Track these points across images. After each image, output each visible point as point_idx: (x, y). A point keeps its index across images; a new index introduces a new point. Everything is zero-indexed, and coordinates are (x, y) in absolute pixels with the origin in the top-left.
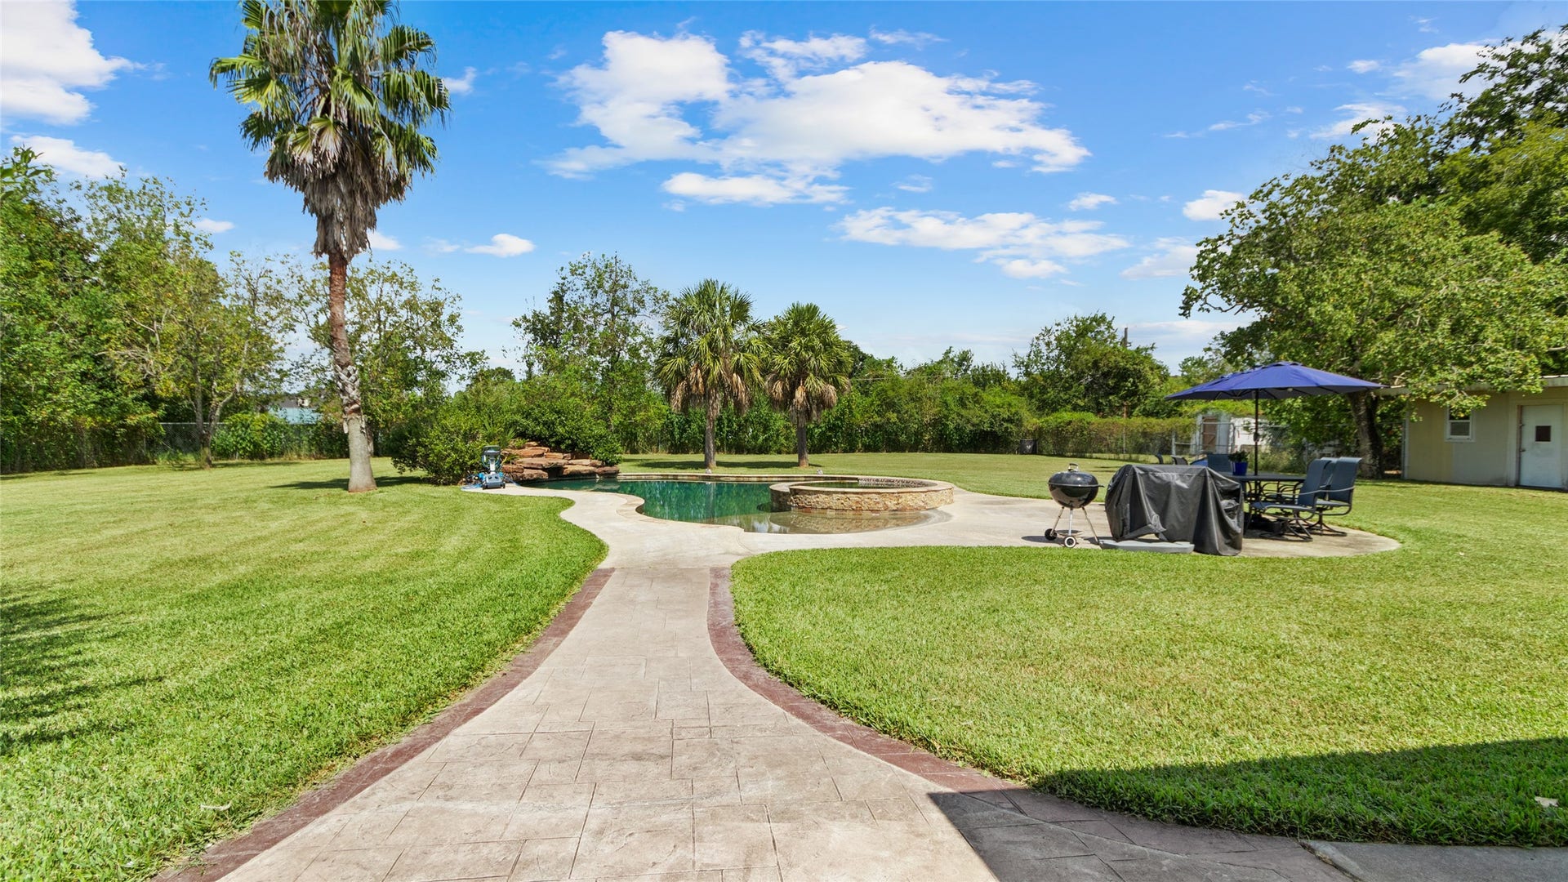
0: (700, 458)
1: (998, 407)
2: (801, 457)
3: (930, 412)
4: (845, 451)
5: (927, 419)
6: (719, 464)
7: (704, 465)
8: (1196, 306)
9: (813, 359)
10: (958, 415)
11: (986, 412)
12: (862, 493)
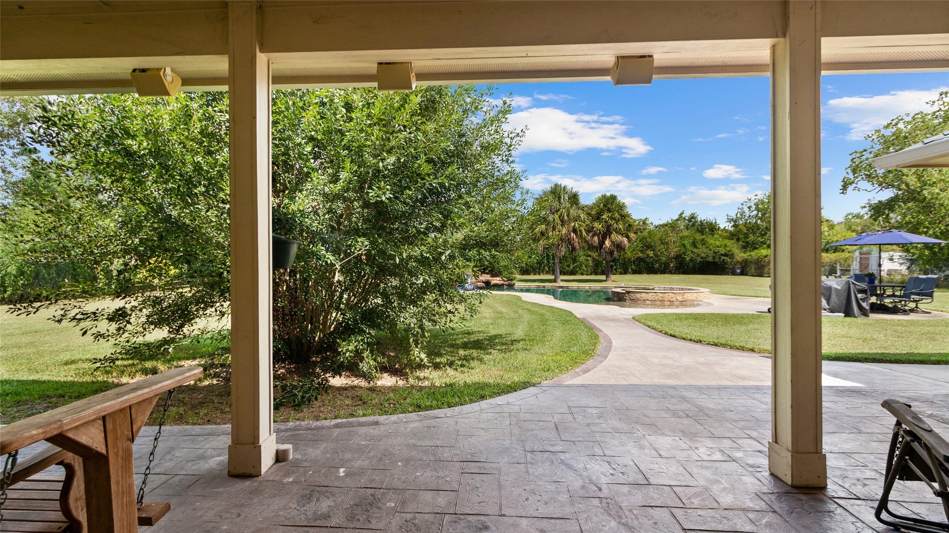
0: (552, 277)
1: (718, 247)
2: (607, 277)
3: (674, 250)
4: (621, 274)
5: (672, 254)
6: (562, 280)
7: (555, 281)
8: (850, 188)
9: (615, 224)
10: (692, 252)
11: (710, 250)
12: (664, 293)
